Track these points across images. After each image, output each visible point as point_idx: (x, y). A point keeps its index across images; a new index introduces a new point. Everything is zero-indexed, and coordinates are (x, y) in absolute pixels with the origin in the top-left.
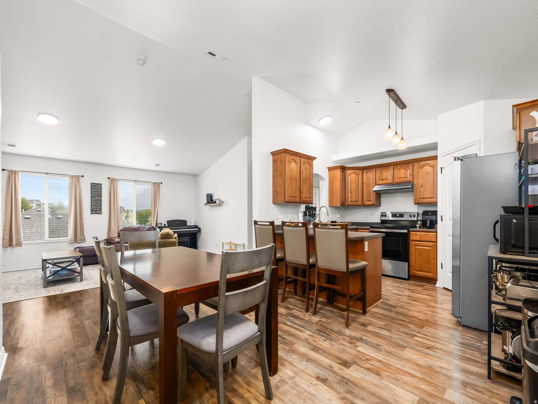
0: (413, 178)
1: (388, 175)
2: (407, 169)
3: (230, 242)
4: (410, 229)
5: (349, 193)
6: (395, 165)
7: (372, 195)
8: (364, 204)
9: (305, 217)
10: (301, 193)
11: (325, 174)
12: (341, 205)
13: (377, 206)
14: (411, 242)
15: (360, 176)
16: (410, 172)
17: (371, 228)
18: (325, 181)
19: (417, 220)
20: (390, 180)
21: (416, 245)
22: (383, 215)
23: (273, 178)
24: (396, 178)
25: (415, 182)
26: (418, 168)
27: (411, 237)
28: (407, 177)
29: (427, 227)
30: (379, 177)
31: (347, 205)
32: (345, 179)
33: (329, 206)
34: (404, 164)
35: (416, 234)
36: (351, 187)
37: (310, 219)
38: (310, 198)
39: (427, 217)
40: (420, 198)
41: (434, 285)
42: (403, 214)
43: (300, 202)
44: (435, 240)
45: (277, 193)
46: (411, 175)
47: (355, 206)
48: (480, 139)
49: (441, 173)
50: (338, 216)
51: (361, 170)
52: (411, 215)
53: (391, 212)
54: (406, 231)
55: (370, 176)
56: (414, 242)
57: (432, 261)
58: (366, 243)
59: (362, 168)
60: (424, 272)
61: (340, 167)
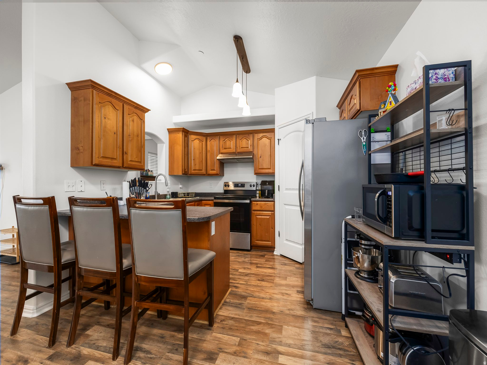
0: (253, 149)
1: (231, 143)
2: (248, 140)
3: (12, 228)
4: (252, 199)
5: (192, 161)
6: (238, 135)
7: (216, 164)
8: (208, 173)
9: (133, 188)
10: (124, 153)
11: (164, 137)
12: (183, 174)
13: (221, 176)
14: (253, 212)
15: (204, 143)
16: (250, 143)
17: (215, 199)
18: (165, 144)
19: (256, 190)
20: (233, 150)
21: (257, 215)
22: (226, 185)
23: (72, 125)
24: (239, 148)
25: (255, 152)
26: (258, 139)
27: (253, 206)
28: (248, 147)
29: (265, 197)
30: (223, 145)
31: (190, 174)
32: (187, 144)
33: (169, 175)
34: (246, 134)
35: (257, 204)
36: (195, 154)
37: (140, 190)
38: (140, 162)
39: (265, 187)
40: (259, 168)
41: (272, 253)
42: (244, 184)
43: (123, 166)
44: (273, 209)
45: (79, 150)
46: (252, 145)
47: (198, 176)
48: (313, 112)
49: (278, 144)
50: (181, 186)
51: (205, 137)
52: (251, 185)
53: (233, 182)
54: (248, 201)
55: (213, 144)
56: (256, 212)
57: (271, 230)
58: (213, 224)
59: (206, 134)
60: (264, 241)
61: (182, 129)
